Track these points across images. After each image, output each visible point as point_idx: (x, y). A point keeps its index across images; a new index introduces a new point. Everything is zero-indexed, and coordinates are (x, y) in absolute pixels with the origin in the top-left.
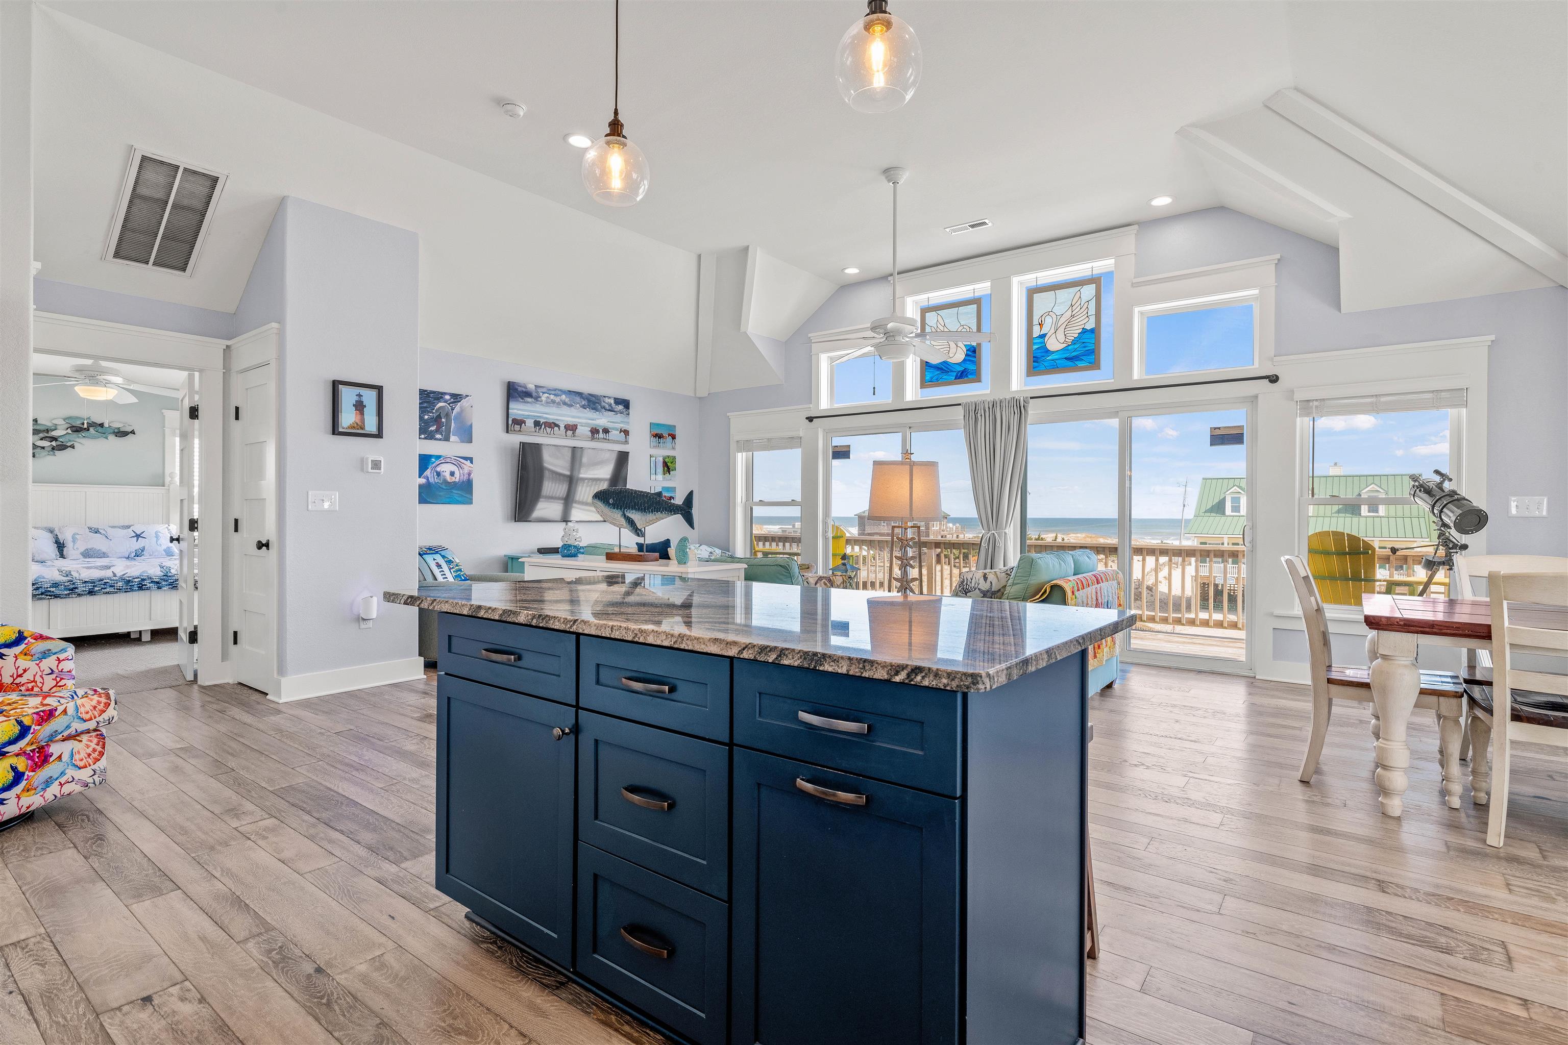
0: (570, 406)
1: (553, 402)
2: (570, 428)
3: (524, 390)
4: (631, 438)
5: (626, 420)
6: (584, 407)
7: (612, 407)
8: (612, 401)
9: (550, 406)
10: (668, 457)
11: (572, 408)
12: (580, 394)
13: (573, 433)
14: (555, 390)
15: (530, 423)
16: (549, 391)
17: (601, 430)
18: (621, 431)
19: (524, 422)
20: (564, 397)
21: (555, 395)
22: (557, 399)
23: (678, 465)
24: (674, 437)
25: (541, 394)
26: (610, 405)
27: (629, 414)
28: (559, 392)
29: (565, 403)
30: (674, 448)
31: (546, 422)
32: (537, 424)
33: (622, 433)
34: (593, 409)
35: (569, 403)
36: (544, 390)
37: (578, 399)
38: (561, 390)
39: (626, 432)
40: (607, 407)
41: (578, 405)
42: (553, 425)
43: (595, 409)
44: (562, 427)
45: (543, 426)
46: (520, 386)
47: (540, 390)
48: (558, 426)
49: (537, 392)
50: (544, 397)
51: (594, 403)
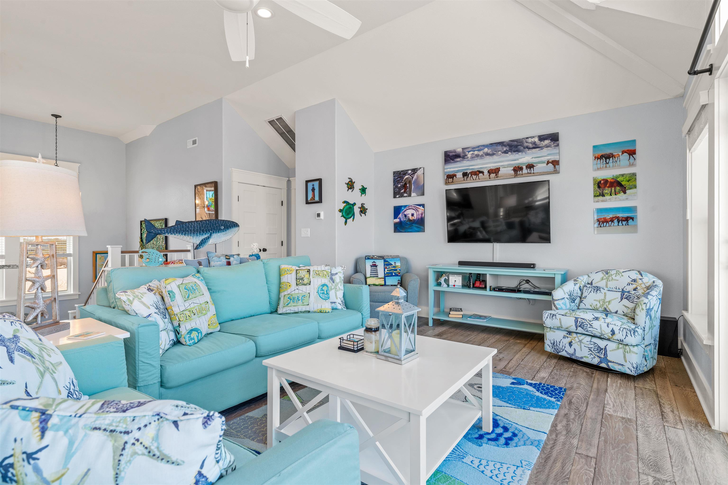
0: (493, 154)
1: (477, 156)
2: (493, 171)
3: (454, 154)
4: (562, 166)
5: (556, 151)
6: (506, 152)
7: (536, 145)
8: (536, 140)
9: (475, 160)
10: (623, 175)
11: (495, 157)
12: (501, 144)
13: (496, 175)
14: (479, 147)
15: (459, 175)
16: (473, 149)
17: (524, 167)
18: (548, 163)
19: (455, 175)
20: (486, 150)
21: (478, 150)
22: (481, 153)
23: (639, 182)
24: (632, 153)
25: (467, 153)
26: (534, 143)
27: (558, 145)
28: (482, 148)
29: (487, 154)
30: (631, 165)
31: (472, 172)
32: (465, 175)
33: (550, 165)
34: (514, 151)
35: (491, 153)
36: (469, 150)
37: (500, 148)
38: (481, 146)
39: (555, 163)
40: (531, 145)
41: (500, 152)
42: (478, 173)
43: (518, 151)
44: (486, 172)
45: (470, 175)
46: (451, 152)
47: (465, 151)
48: (482, 172)
49: (464, 152)
50: (469, 155)
51: (516, 146)
